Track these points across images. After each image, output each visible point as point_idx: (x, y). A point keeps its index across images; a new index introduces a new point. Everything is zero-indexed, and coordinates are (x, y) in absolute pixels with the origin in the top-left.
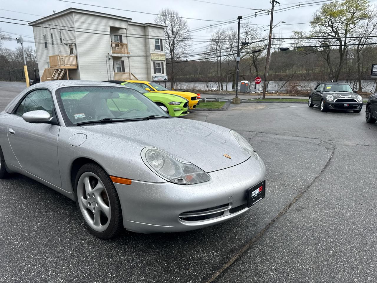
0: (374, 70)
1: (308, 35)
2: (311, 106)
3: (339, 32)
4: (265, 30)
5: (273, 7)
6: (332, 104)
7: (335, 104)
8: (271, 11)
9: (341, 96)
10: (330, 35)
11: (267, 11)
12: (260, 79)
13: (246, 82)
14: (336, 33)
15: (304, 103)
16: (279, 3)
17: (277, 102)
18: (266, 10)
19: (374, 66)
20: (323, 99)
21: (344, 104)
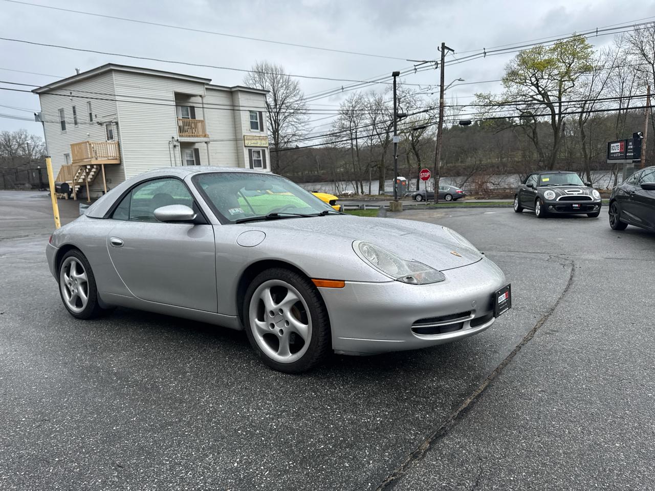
0: (612, 152)
1: (499, 99)
2: (519, 211)
3: (549, 93)
4: (432, 94)
5: (443, 56)
6: (554, 205)
7: (558, 204)
8: (440, 62)
9: (566, 191)
10: (534, 98)
11: (434, 63)
12: (428, 172)
13: (402, 180)
14: (545, 95)
15: (506, 207)
16: (453, 51)
17: (462, 207)
18: (432, 62)
19: (612, 145)
20: (539, 198)
21: (572, 204)
